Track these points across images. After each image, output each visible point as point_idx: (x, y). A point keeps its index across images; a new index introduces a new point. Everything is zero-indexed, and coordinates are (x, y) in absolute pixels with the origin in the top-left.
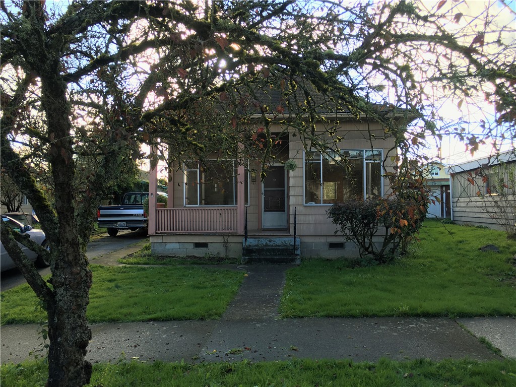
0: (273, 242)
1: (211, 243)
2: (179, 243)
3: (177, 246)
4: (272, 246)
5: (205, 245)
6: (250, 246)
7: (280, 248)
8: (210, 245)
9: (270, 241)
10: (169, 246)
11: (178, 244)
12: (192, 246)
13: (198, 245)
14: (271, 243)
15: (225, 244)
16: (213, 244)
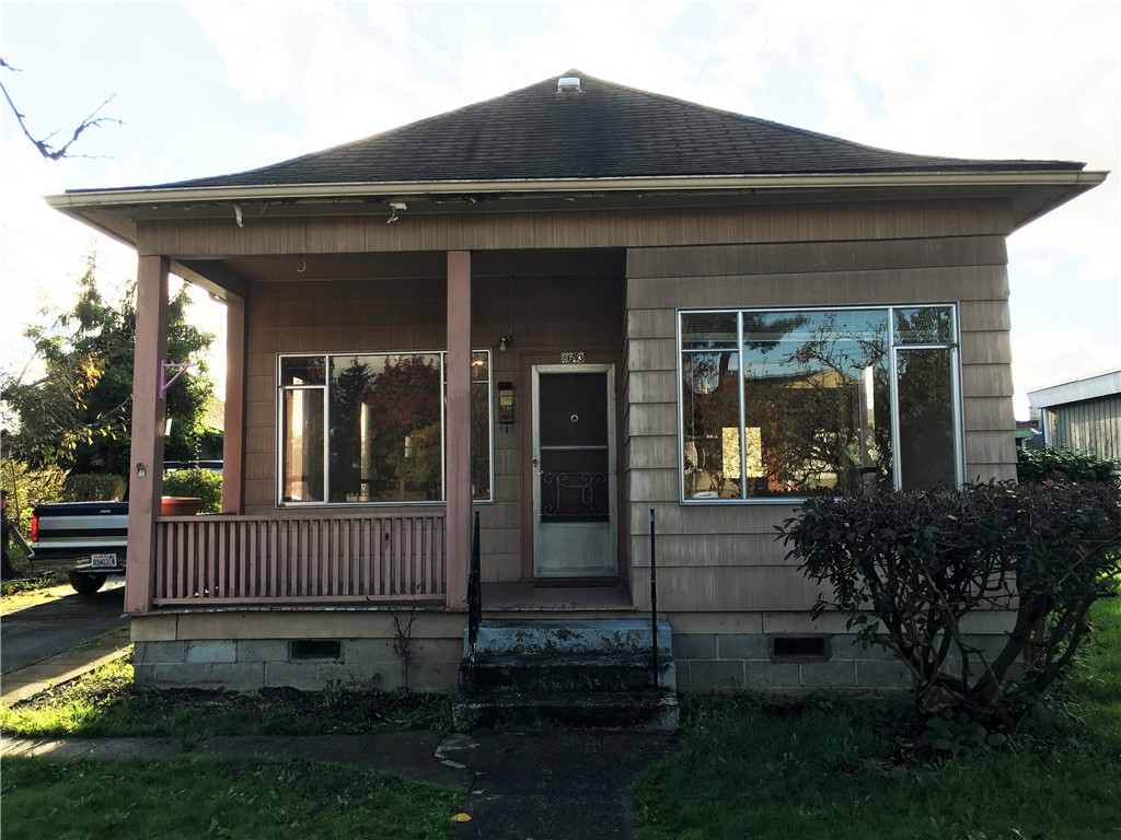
0: (574, 641)
1: (352, 639)
2: (236, 641)
3: (227, 652)
4: (570, 653)
5: (330, 648)
6: (488, 652)
7: (600, 662)
8: (346, 648)
9: (563, 635)
10: (199, 654)
11: (231, 647)
12: (282, 652)
13: (304, 649)
14: (566, 644)
15: (403, 645)
16: (357, 646)
